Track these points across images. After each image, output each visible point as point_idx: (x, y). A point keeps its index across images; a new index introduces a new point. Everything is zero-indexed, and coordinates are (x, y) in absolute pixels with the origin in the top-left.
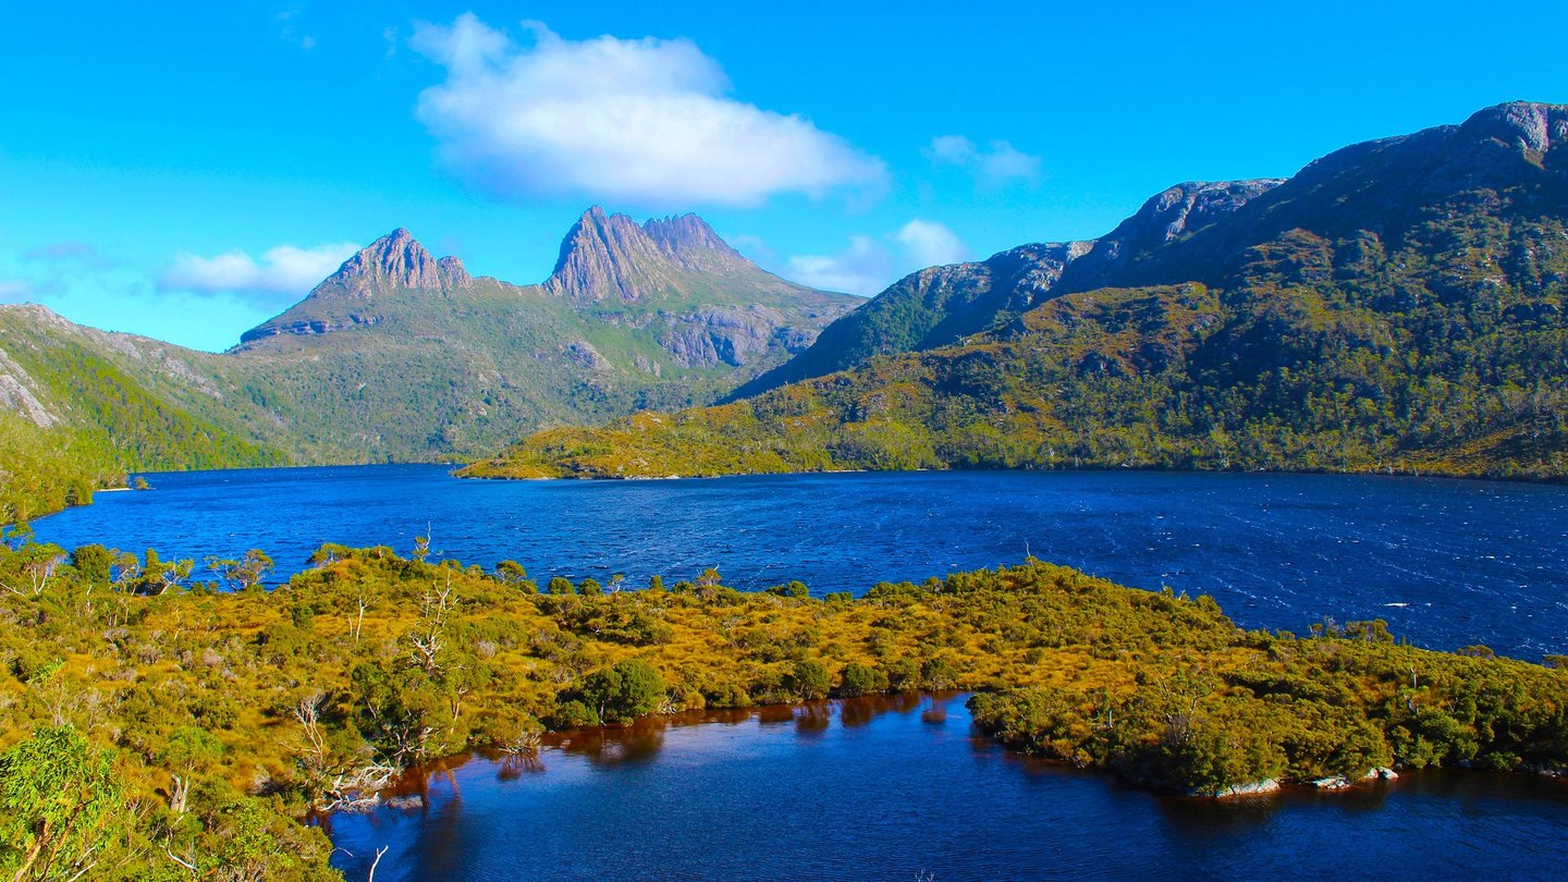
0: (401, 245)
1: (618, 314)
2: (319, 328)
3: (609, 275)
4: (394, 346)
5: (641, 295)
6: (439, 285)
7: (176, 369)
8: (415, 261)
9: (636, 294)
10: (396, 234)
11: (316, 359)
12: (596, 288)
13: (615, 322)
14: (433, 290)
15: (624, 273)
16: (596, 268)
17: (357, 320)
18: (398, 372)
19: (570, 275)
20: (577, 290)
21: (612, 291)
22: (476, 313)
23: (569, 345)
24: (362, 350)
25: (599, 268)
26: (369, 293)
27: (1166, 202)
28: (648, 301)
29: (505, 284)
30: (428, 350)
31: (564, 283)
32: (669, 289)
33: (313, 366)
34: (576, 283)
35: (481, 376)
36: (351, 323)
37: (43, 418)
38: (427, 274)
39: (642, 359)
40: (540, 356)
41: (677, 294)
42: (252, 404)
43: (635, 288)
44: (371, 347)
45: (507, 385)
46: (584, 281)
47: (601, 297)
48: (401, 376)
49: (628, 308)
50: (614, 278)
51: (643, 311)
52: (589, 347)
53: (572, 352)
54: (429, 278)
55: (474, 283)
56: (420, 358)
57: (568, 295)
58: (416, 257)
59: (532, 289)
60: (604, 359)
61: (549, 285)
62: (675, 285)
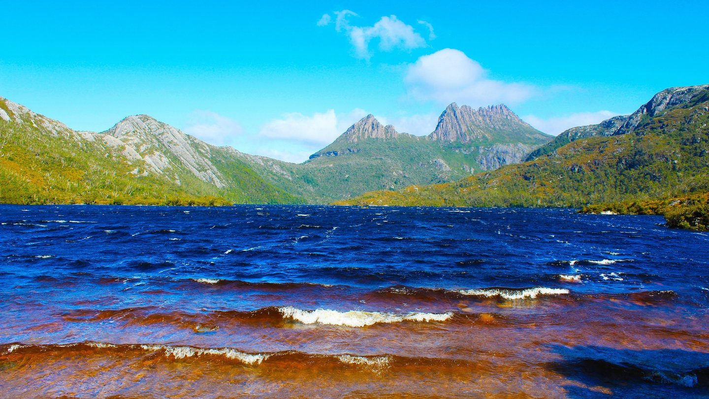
0: (370, 121)
1: (459, 147)
2: (336, 154)
3: (457, 132)
4: (362, 161)
5: (470, 140)
6: (384, 137)
7: (277, 169)
8: (375, 127)
9: (468, 139)
10: (369, 117)
11: (331, 165)
12: (450, 137)
13: (457, 151)
14: (382, 139)
15: (463, 131)
16: (451, 129)
17: (350, 151)
18: (362, 171)
19: (440, 132)
20: (442, 138)
21: (458, 138)
22: (398, 148)
23: (434, 160)
24: (350, 162)
25: (452, 128)
26: (356, 140)
27: (658, 97)
28: (473, 142)
29: (412, 136)
30: (374, 163)
31: (437, 135)
32: (484, 137)
33: (330, 168)
34: (442, 135)
35: (394, 172)
36: (348, 151)
37: (219, 185)
38: (379, 132)
39: (466, 167)
40: (422, 165)
41: (487, 139)
42: (303, 182)
43: (468, 137)
44: (354, 161)
45: (405, 177)
46: (446, 134)
47: (452, 140)
48: (363, 172)
49: (464, 145)
50: (459, 133)
51: (470, 147)
52: (441, 161)
53: (435, 163)
54: (380, 134)
55: (399, 135)
56: (372, 166)
57: (439, 140)
58: (375, 126)
59: (423, 138)
60: (447, 166)
61: (431, 136)
62: (487, 135)
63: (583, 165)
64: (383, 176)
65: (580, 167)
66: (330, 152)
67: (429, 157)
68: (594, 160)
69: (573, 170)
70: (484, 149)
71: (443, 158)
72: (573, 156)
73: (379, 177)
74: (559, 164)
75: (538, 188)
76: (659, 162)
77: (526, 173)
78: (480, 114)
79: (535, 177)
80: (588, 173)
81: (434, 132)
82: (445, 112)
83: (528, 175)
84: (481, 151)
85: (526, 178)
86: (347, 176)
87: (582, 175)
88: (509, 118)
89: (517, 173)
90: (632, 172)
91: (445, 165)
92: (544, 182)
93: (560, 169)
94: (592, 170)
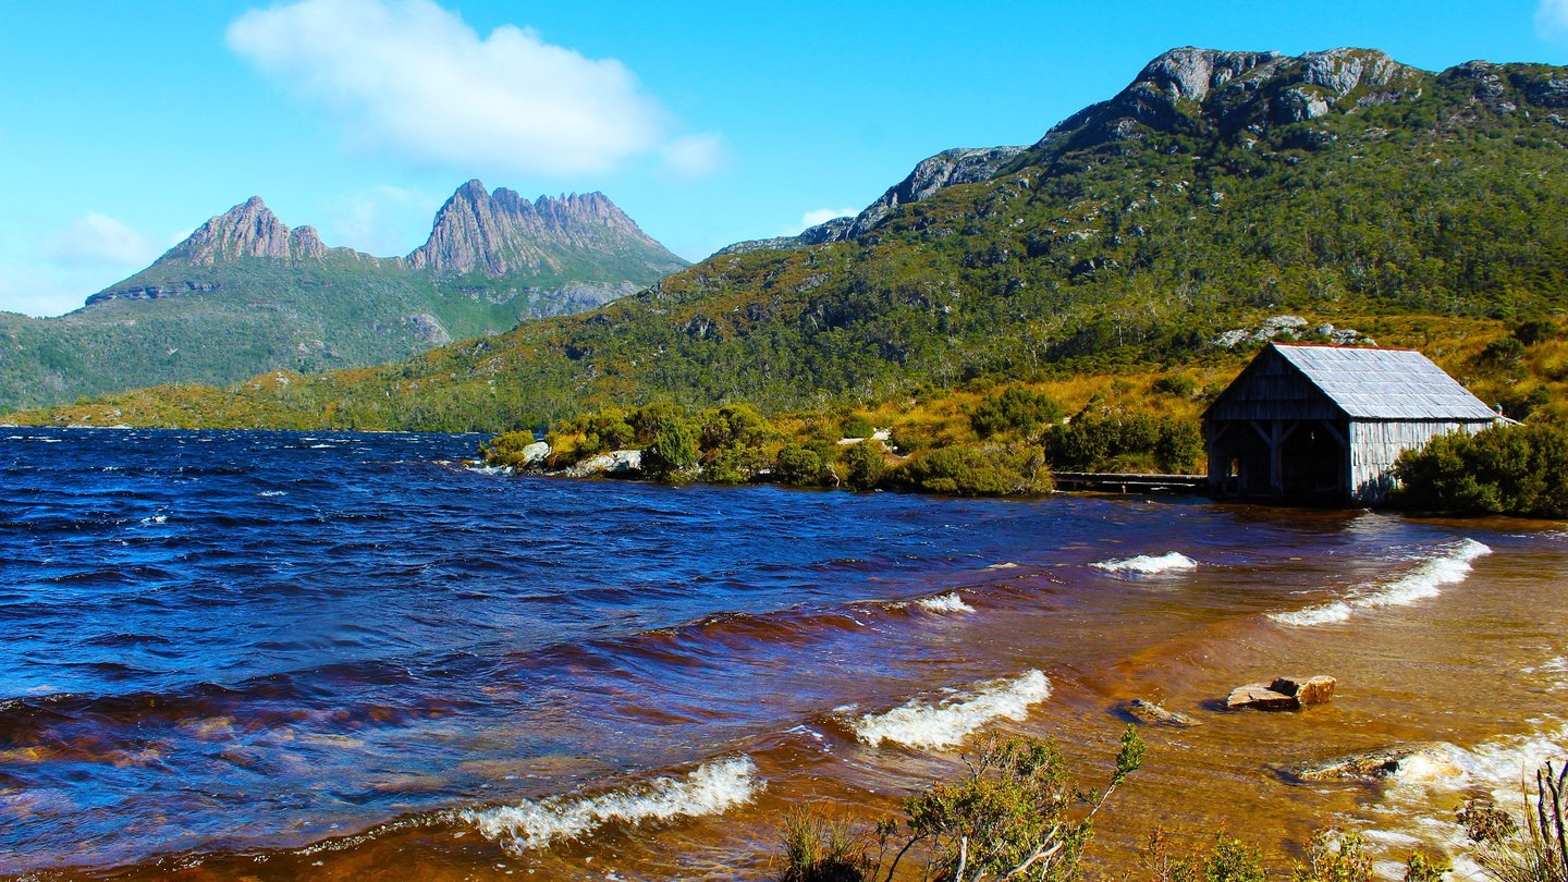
0: (253, 213)
1: (480, 288)
2: (153, 294)
3: (477, 250)
4: (221, 313)
5: (509, 270)
6: (288, 254)
8: (264, 229)
9: (504, 269)
10: (251, 202)
11: (132, 323)
12: (460, 261)
13: (475, 297)
14: (282, 260)
15: (493, 248)
16: (462, 242)
17: (192, 287)
18: (216, 338)
19: (435, 248)
20: (440, 264)
21: (478, 265)
22: (323, 283)
23: (412, 317)
24: (186, 315)
25: (466, 241)
26: (211, 260)
27: (926, 169)
28: (515, 276)
29: (364, 256)
30: (251, 319)
31: (428, 256)
32: (543, 265)
33: (127, 331)
34: (440, 256)
35: (302, 344)
36: (186, 289)
38: (276, 242)
40: (379, 328)
41: (550, 270)
42: (37, 364)
43: (503, 263)
44: (198, 313)
45: (329, 356)
46: (448, 254)
47: (464, 270)
48: (219, 343)
49: (492, 283)
50: (482, 252)
51: (507, 287)
52: (430, 319)
53: (414, 326)
54: (281, 249)
55: (329, 252)
56: (244, 326)
57: (430, 267)
58: (266, 226)
59: (393, 261)
60: (444, 333)
61: (412, 258)
62: (551, 261)
63: (719, 318)
64: (271, 352)
65: (712, 325)
66: (135, 291)
67: (400, 308)
68: (749, 307)
69: (693, 331)
70: (540, 293)
71: (437, 313)
72: (702, 298)
73: (260, 357)
74: (662, 316)
75: (598, 379)
76: (904, 310)
77: (574, 341)
78: (539, 212)
79: (596, 350)
80: (731, 340)
81: (421, 248)
82: (451, 201)
83: (579, 345)
84: (534, 298)
85: (574, 354)
86: (173, 351)
87: (713, 345)
88: (610, 223)
89: (554, 340)
90: (838, 335)
91: (439, 328)
92: (615, 363)
93: (661, 330)
94: (741, 334)
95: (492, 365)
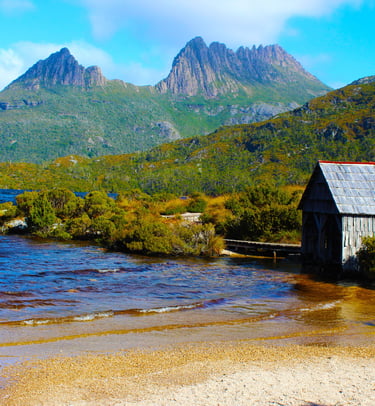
0: (63, 58)
1: (200, 106)
2: (3, 108)
3: (199, 82)
4: (43, 119)
5: (219, 95)
8: (70, 68)
9: (215, 94)
12: (188, 88)
13: (197, 111)
15: (209, 80)
16: (190, 76)
17: (26, 103)
18: (39, 134)
19: (173, 80)
20: (176, 89)
21: (200, 91)
22: (104, 102)
23: (157, 123)
24: (22, 120)
25: (192, 75)
26: (38, 87)
28: (223, 98)
29: (129, 85)
30: (60, 123)
31: (169, 85)
32: (241, 91)
34: (176, 85)
35: (90, 139)
36: (23, 104)
38: (76, 76)
40: (137, 130)
41: (245, 94)
43: (215, 90)
44: (30, 119)
45: (106, 146)
46: (181, 84)
47: (191, 94)
48: (41, 137)
49: (208, 102)
50: (202, 82)
51: (216, 105)
52: (169, 125)
53: (159, 129)
54: (79, 80)
55: (108, 83)
56: (56, 127)
57: (171, 91)
58: (70, 66)
59: (147, 88)
60: (177, 133)
61: (159, 86)
62: (245, 89)
63: (345, 127)
64: (71, 143)
65: (340, 131)
67: (151, 117)
68: (364, 120)
69: (328, 134)
70: (239, 109)
71: (174, 120)
72: (334, 113)
73: (65, 146)
74: (309, 125)
75: (265, 165)
77: (252, 140)
78: (239, 57)
79: (265, 146)
80: (352, 141)
81: (165, 80)
82: (183, 50)
83: (254, 143)
84: (234, 112)
85: (250, 147)
86: (14, 142)
87: (340, 144)
88: (284, 64)
89: (240, 140)
91: (173, 130)
92: (276, 154)
93: (306, 134)
94: (358, 137)
95: (200, 154)
